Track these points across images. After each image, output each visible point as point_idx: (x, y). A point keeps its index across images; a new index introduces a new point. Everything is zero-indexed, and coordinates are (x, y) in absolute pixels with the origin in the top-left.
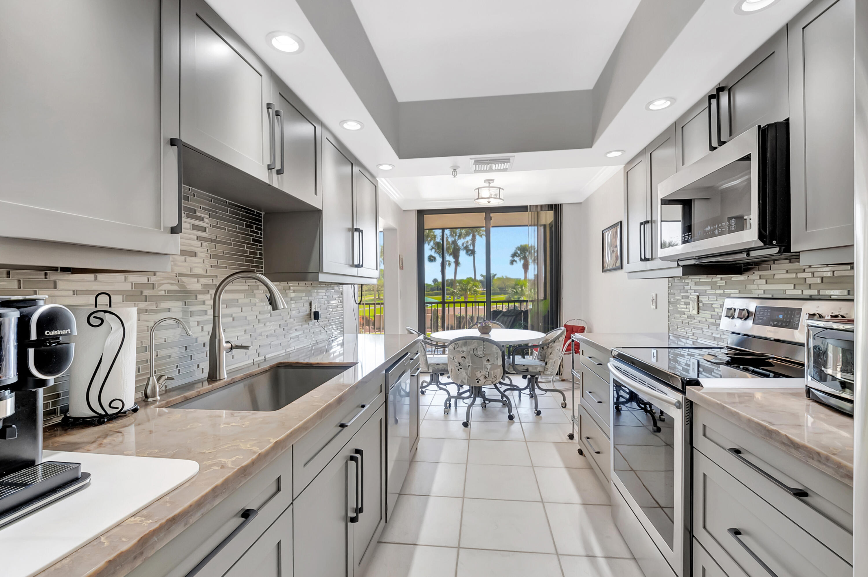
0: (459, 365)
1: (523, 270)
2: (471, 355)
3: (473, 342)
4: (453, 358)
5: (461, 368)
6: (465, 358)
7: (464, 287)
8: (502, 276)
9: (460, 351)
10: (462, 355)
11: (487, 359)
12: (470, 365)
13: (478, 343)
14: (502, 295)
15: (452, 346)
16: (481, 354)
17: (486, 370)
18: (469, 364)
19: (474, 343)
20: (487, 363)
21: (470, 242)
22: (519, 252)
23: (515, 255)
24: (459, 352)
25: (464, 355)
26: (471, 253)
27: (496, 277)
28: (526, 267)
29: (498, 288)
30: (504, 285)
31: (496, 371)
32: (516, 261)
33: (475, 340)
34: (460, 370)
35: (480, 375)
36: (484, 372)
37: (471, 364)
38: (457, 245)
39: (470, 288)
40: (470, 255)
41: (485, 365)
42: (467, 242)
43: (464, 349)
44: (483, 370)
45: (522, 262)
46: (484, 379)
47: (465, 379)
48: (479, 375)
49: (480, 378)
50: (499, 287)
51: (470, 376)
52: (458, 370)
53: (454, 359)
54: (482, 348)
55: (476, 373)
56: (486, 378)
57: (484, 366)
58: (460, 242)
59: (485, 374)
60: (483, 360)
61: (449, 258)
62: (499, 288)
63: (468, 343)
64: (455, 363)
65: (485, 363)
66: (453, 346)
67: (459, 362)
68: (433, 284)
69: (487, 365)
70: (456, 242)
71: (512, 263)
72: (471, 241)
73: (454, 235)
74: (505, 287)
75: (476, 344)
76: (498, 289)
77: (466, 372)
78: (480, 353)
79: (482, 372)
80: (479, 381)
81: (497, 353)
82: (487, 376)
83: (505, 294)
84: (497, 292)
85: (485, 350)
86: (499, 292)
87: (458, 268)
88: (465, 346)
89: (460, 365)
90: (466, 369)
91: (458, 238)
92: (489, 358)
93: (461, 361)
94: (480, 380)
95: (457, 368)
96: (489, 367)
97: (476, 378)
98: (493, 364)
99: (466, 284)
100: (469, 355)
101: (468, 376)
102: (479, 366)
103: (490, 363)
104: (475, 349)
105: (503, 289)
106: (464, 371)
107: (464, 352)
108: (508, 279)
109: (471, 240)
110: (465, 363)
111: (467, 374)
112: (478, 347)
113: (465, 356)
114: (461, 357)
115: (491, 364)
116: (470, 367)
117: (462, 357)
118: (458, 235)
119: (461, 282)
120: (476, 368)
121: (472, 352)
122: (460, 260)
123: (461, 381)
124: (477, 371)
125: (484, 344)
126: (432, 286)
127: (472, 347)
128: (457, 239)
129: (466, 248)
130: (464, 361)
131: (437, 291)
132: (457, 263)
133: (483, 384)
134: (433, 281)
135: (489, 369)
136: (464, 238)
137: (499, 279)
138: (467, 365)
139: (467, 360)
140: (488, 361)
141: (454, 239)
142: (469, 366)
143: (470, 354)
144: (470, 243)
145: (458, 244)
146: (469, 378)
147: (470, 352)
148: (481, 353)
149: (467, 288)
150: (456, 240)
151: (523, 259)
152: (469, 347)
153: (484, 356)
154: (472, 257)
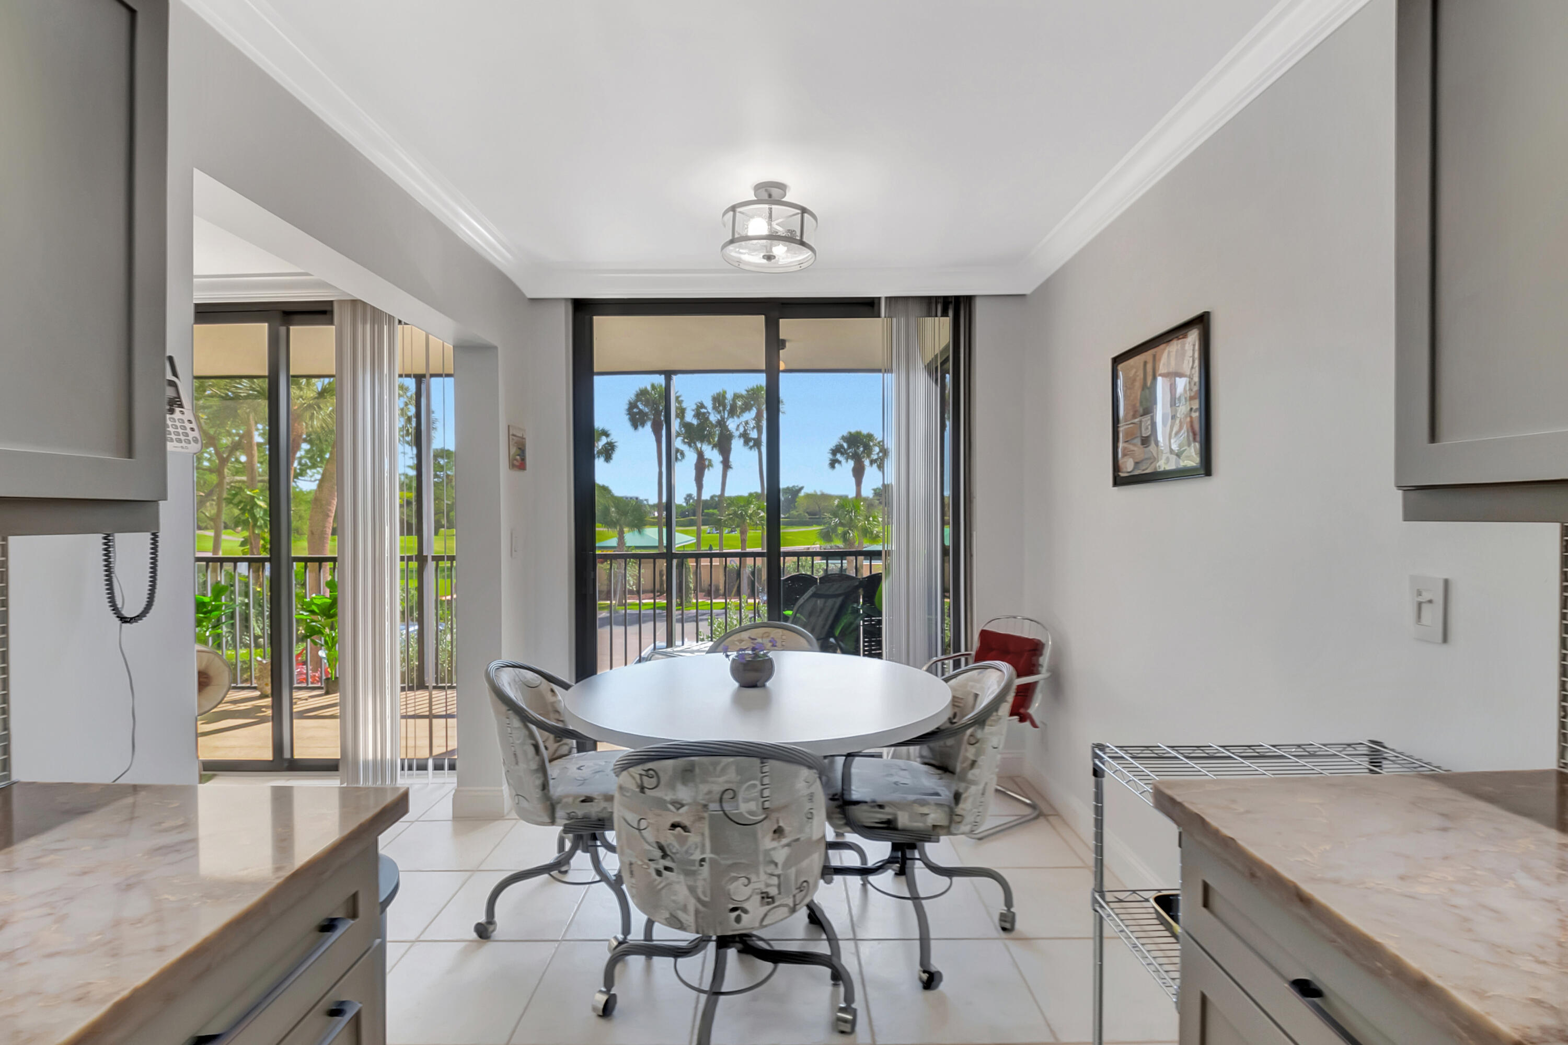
0: (658, 853)
1: (853, 480)
2: (711, 816)
3: (719, 768)
4: (635, 825)
5: (667, 868)
6: (685, 829)
7: (740, 512)
8: (815, 491)
9: (665, 801)
10: (677, 819)
11: (775, 827)
12: (708, 855)
13: (740, 771)
14: (814, 526)
15: (634, 778)
16: (751, 813)
17: (771, 868)
18: (703, 852)
19: (724, 770)
20: (775, 844)
21: (752, 424)
22: (845, 445)
23: (836, 450)
24: (661, 804)
25: (682, 816)
26: (754, 445)
27: (802, 494)
28: (858, 473)
29: (807, 513)
30: (817, 508)
31: (805, 864)
32: (839, 462)
33: (731, 759)
34: (666, 873)
35: (747, 891)
36: (763, 877)
37: (712, 852)
38: (728, 430)
39: (751, 514)
40: (751, 448)
41: (767, 852)
42: (747, 423)
43: (684, 793)
44: (757, 874)
45: (851, 463)
46: (762, 904)
47: (685, 909)
48: (740, 891)
49: (746, 905)
50: (808, 511)
51: (707, 899)
52: (659, 873)
53: (639, 830)
54: (754, 786)
55: (732, 887)
56: (767, 898)
57: (761, 858)
58: (732, 424)
59: (768, 885)
60: (760, 835)
61: (714, 455)
62: (809, 514)
63: (697, 770)
64: (648, 847)
65: (767, 842)
66: (638, 777)
67: (663, 842)
68: (684, 504)
69: (774, 849)
70: (725, 423)
71: (833, 463)
72: (754, 422)
73: (721, 408)
74: (820, 511)
75: (732, 775)
76: (806, 515)
77: (691, 883)
78: (746, 807)
79: (753, 878)
80: (743, 915)
81: (811, 797)
82: (773, 891)
83: (819, 524)
84: (804, 520)
85: (766, 793)
86: (807, 519)
87: (730, 473)
88: (685, 782)
89: (665, 856)
90: (689, 873)
91: (728, 415)
92: (781, 824)
93: (670, 838)
94: (745, 911)
95: (653, 865)
96: (781, 855)
97: (731, 906)
98: (797, 840)
99: (744, 506)
100: (701, 818)
101: (699, 900)
102: (743, 861)
103: (784, 841)
104: (727, 796)
105: (815, 515)
106: (682, 878)
107: (683, 805)
108: (825, 497)
109: (754, 419)
110: (685, 848)
111: (692, 890)
112: (741, 782)
113: (686, 822)
114: (668, 825)
115: (788, 845)
116: (706, 865)
117: (674, 826)
118: (728, 408)
119: (733, 501)
120: (731, 866)
121: (714, 806)
122: (732, 458)
123: (668, 916)
124: (737, 878)
125: (765, 769)
126: (684, 507)
127: (717, 785)
128: (726, 416)
129: (745, 436)
130: (682, 841)
131: (693, 518)
132: (726, 465)
133: (757, 925)
134: (686, 499)
135: (780, 866)
136: (738, 417)
137: (808, 496)
138: (692, 858)
139: (693, 838)
140: (776, 835)
141: (721, 417)
142: (703, 860)
143: (706, 815)
144: (752, 426)
145: (729, 427)
146: (701, 908)
147: (705, 806)
148: (752, 806)
149: (746, 513)
150: (724, 419)
151: (852, 459)
152: (704, 788)
153: (763, 816)
154: (757, 450)
